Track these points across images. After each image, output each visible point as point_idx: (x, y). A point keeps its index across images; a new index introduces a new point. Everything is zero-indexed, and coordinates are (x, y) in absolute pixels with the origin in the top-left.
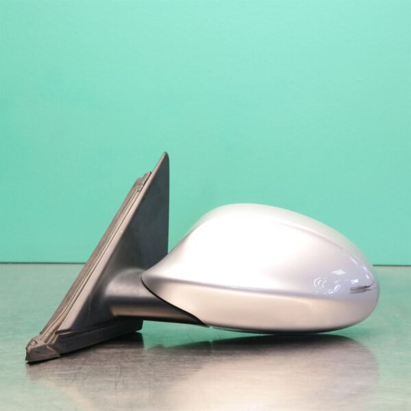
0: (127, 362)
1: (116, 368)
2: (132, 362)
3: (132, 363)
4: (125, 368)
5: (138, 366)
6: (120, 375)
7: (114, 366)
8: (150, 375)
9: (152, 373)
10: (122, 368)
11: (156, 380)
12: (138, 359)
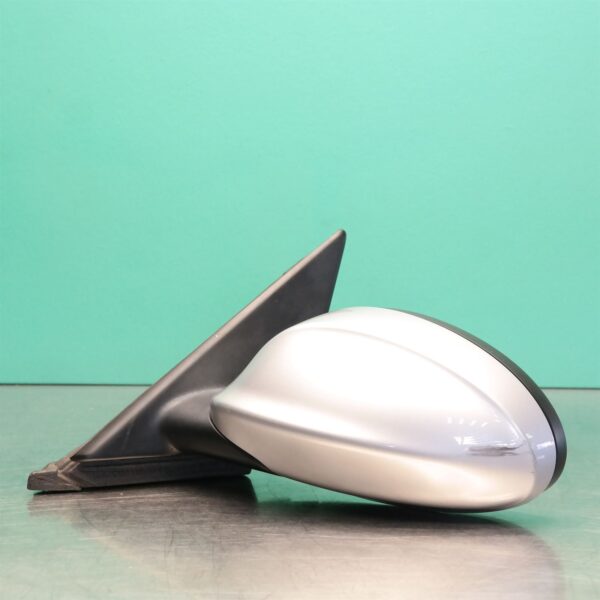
0: (181, 523)
1: (167, 532)
2: (188, 524)
3: (188, 526)
4: (177, 532)
5: (197, 529)
6: (172, 542)
7: (163, 530)
8: (214, 543)
9: (216, 539)
10: (173, 533)
11: (223, 550)
12: (196, 519)
